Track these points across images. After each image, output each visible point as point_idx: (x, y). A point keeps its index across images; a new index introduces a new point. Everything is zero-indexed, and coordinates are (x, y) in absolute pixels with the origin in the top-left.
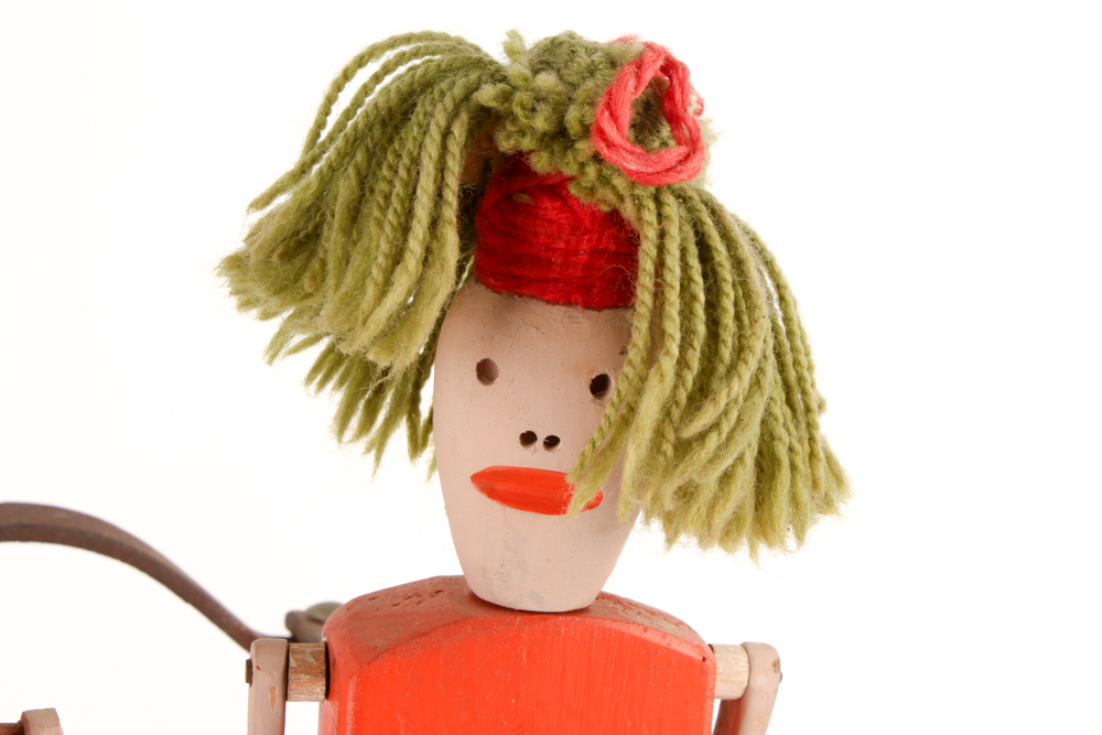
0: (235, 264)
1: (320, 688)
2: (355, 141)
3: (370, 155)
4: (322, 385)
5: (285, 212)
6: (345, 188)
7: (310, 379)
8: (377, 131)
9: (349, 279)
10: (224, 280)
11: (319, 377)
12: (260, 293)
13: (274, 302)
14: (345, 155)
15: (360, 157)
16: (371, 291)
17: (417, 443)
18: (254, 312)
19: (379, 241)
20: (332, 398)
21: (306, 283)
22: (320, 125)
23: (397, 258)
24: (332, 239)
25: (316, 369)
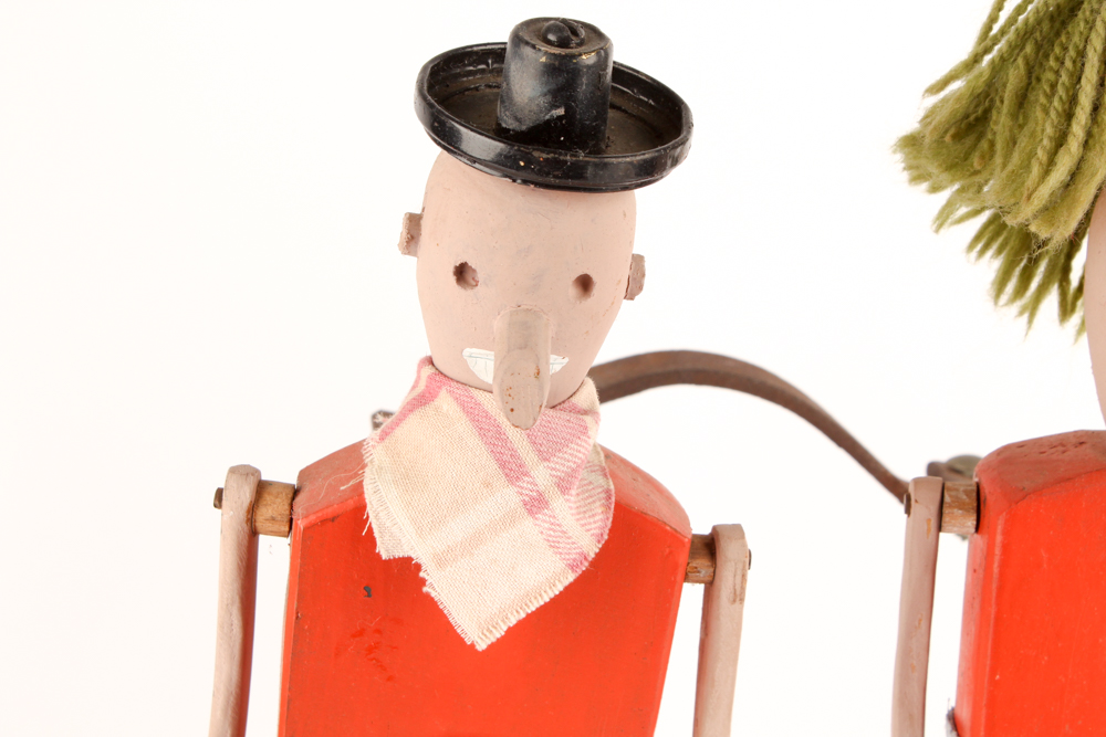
0: (911, 143)
1: (971, 522)
2: (1025, 35)
3: (1038, 47)
4: (982, 252)
5: (958, 97)
6: (1014, 77)
7: (971, 247)
8: (1046, 26)
9: (1016, 158)
10: (899, 156)
11: (979, 246)
12: (933, 169)
13: (945, 176)
14: (1016, 48)
15: (1029, 49)
16: (1036, 170)
17: (1066, 309)
18: (925, 186)
19: (1044, 125)
20: (991, 265)
21: (976, 162)
22: (993, 19)
23: (1060, 141)
24: (1001, 122)
25: (977, 238)
